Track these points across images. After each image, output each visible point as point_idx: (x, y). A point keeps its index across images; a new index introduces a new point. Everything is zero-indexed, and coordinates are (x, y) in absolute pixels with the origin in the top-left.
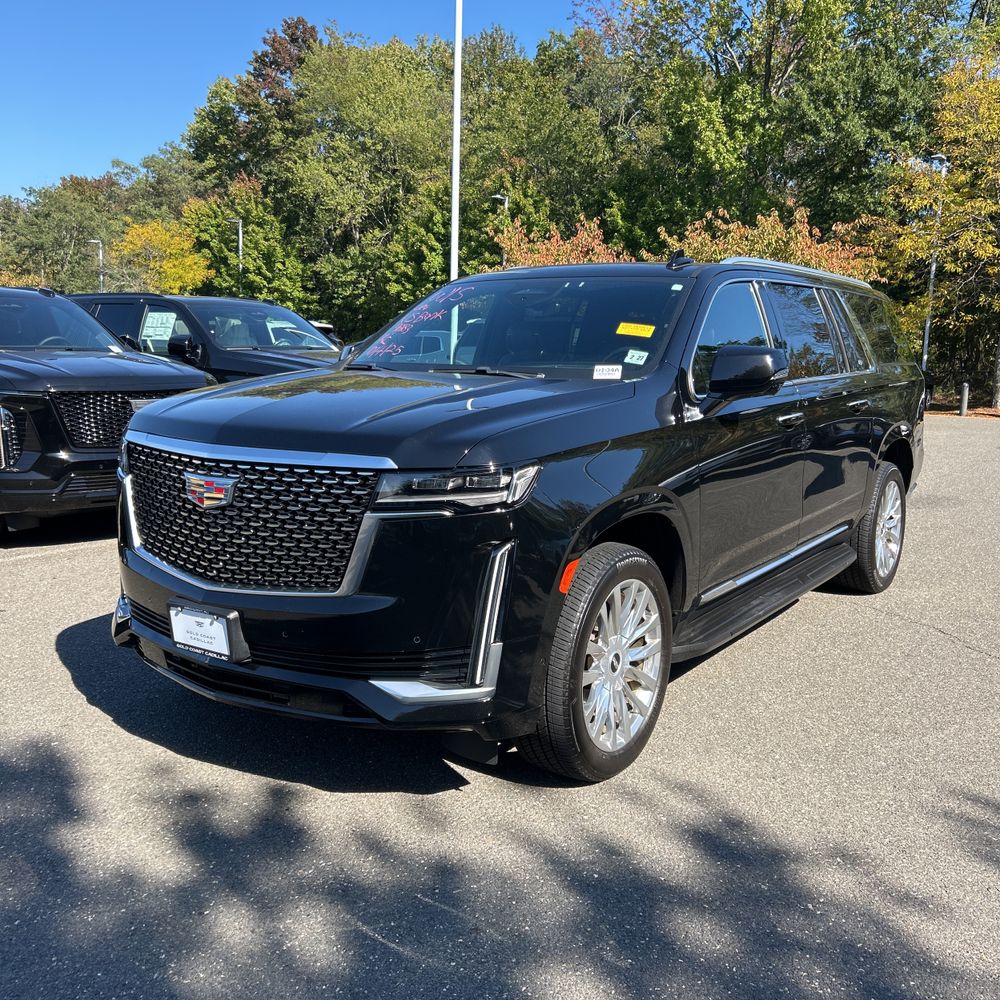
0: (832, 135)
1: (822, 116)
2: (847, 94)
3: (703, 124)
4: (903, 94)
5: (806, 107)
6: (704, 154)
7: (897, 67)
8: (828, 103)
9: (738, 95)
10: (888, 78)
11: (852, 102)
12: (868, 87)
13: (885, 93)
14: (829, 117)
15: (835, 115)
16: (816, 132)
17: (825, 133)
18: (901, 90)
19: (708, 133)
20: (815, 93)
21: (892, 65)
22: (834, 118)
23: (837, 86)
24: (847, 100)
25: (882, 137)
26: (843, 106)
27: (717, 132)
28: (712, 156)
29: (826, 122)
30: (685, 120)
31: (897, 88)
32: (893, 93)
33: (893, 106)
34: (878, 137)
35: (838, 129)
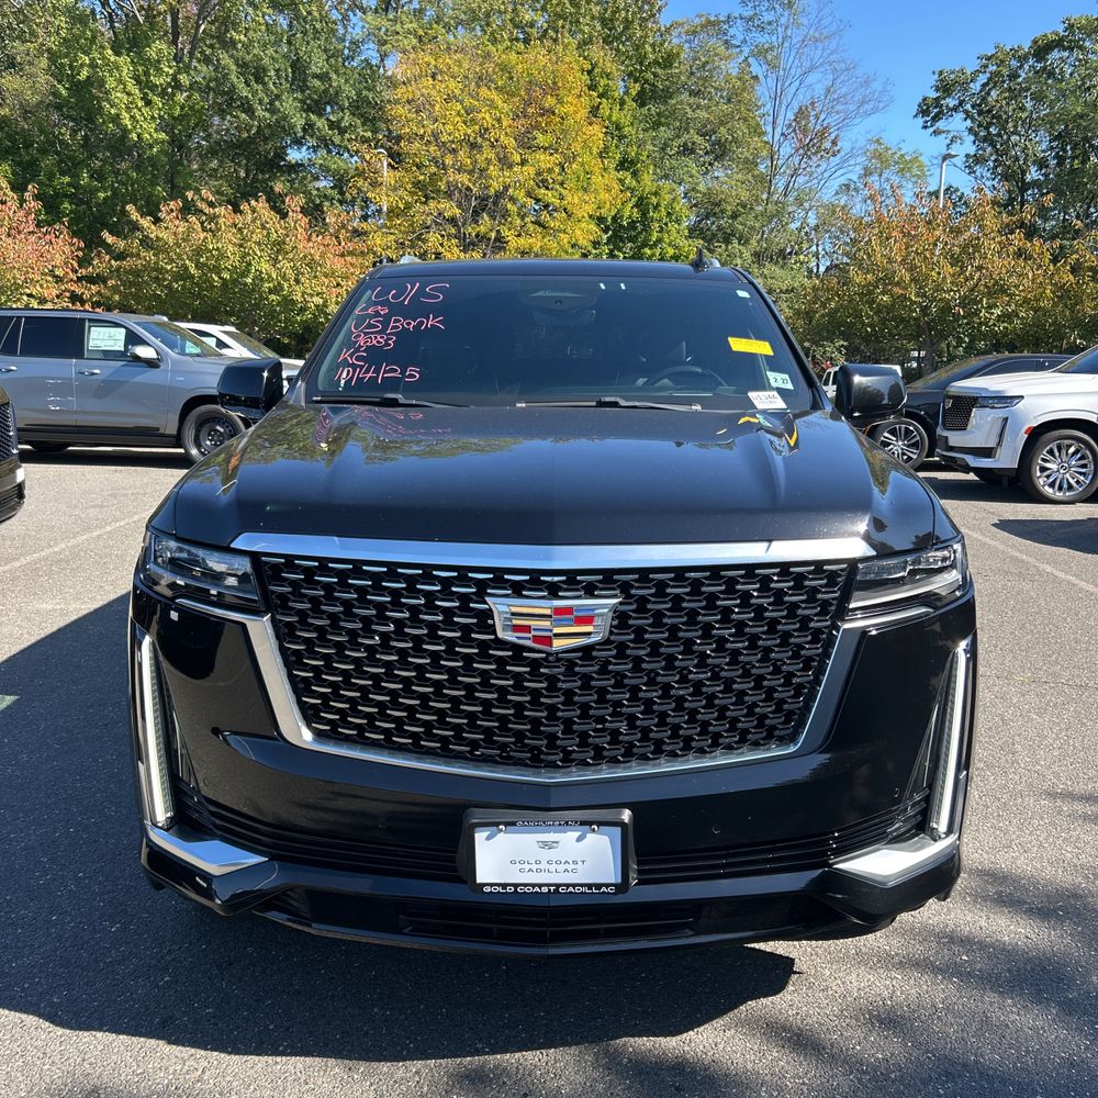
0: (267, 115)
1: (255, 93)
2: (277, 71)
3: (111, 83)
4: (336, 81)
5: (235, 80)
6: (116, 119)
7: (325, 51)
8: (259, 80)
9: (152, 53)
10: (318, 64)
11: (283, 81)
12: (298, 68)
13: (316, 76)
14: (261, 94)
15: (266, 90)
16: (250, 111)
17: (260, 112)
18: (334, 76)
19: (119, 94)
20: (243, 66)
21: (319, 47)
22: (267, 95)
23: (266, 61)
24: (279, 78)
25: (319, 124)
26: (274, 83)
27: (129, 94)
28: (127, 122)
29: (259, 100)
30: (84, 74)
31: (328, 73)
32: (323, 77)
33: (326, 91)
34: (314, 124)
35: (273, 111)
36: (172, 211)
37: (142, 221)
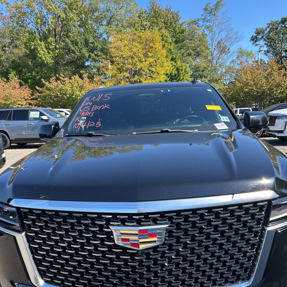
0: (79, 54)
1: (75, 49)
2: (81, 42)
3: (39, 49)
4: (96, 44)
5: (70, 45)
6: (41, 58)
7: (93, 36)
8: (76, 45)
9: (49, 40)
10: (91, 40)
11: (83, 45)
12: (86, 41)
13: (91, 43)
14: (77, 49)
15: (79, 48)
16: (74, 53)
17: (77, 53)
18: (95, 43)
19: (41, 52)
20: (72, 42)
21: (91, 35)
22: (79, 49)
23: (78, 40)
24: (81, 44)
25: (92, 55)
26: (80, 46)
27: (44, 51)
28: (44, 59)
29: (77, 50)
30: (33, 47)
31: (94, 42)
32: (93, 43)
33: (94, 47)
34: (91, 55)
35: (80, 52)
36: (53, 80)
37: (46, 83)
